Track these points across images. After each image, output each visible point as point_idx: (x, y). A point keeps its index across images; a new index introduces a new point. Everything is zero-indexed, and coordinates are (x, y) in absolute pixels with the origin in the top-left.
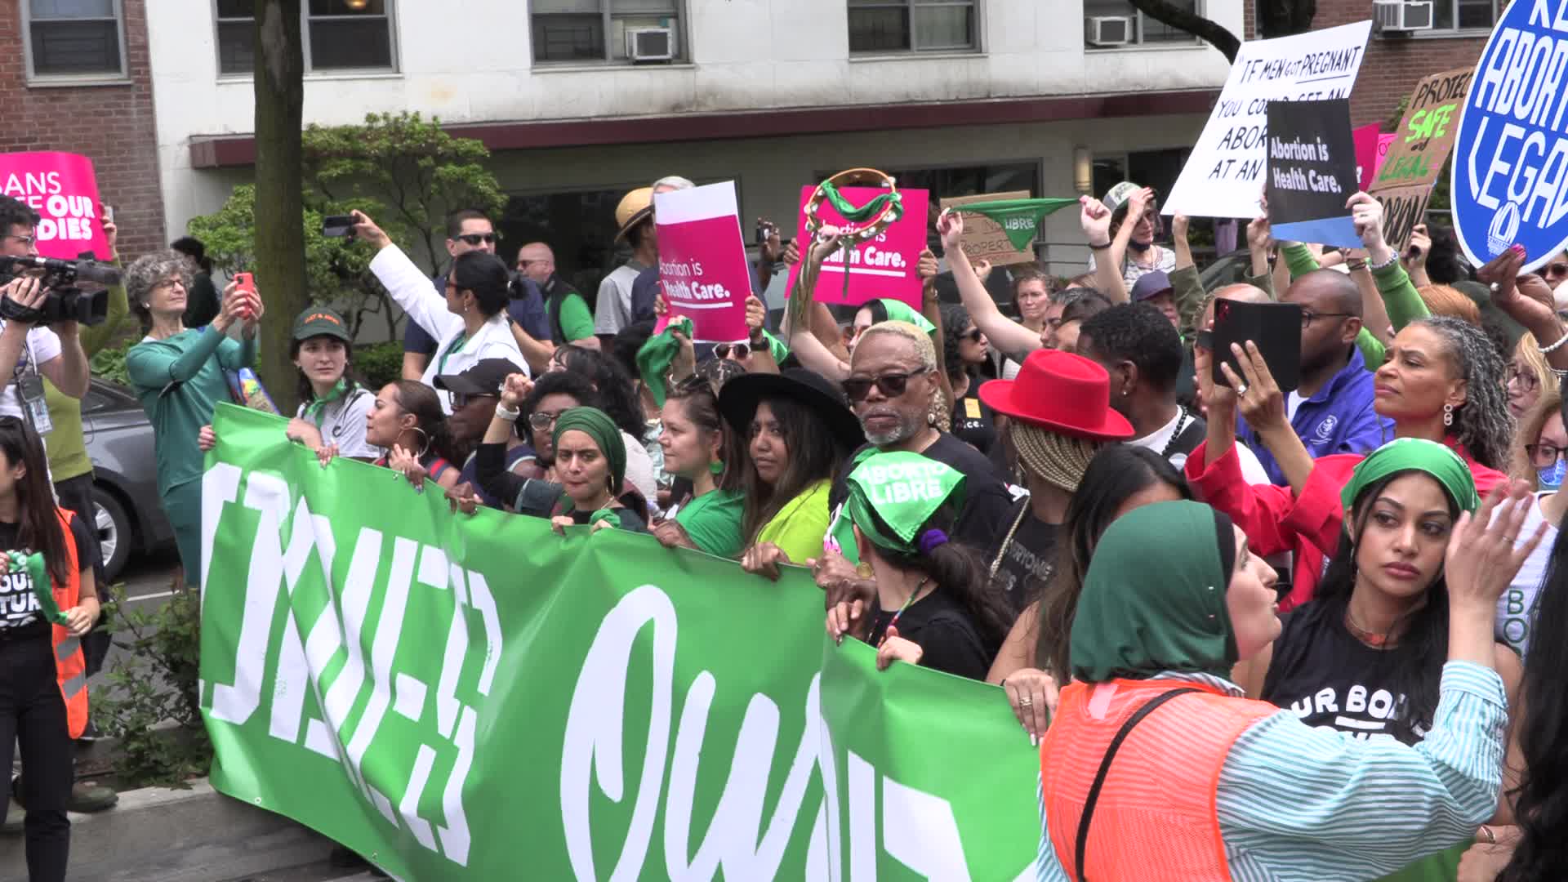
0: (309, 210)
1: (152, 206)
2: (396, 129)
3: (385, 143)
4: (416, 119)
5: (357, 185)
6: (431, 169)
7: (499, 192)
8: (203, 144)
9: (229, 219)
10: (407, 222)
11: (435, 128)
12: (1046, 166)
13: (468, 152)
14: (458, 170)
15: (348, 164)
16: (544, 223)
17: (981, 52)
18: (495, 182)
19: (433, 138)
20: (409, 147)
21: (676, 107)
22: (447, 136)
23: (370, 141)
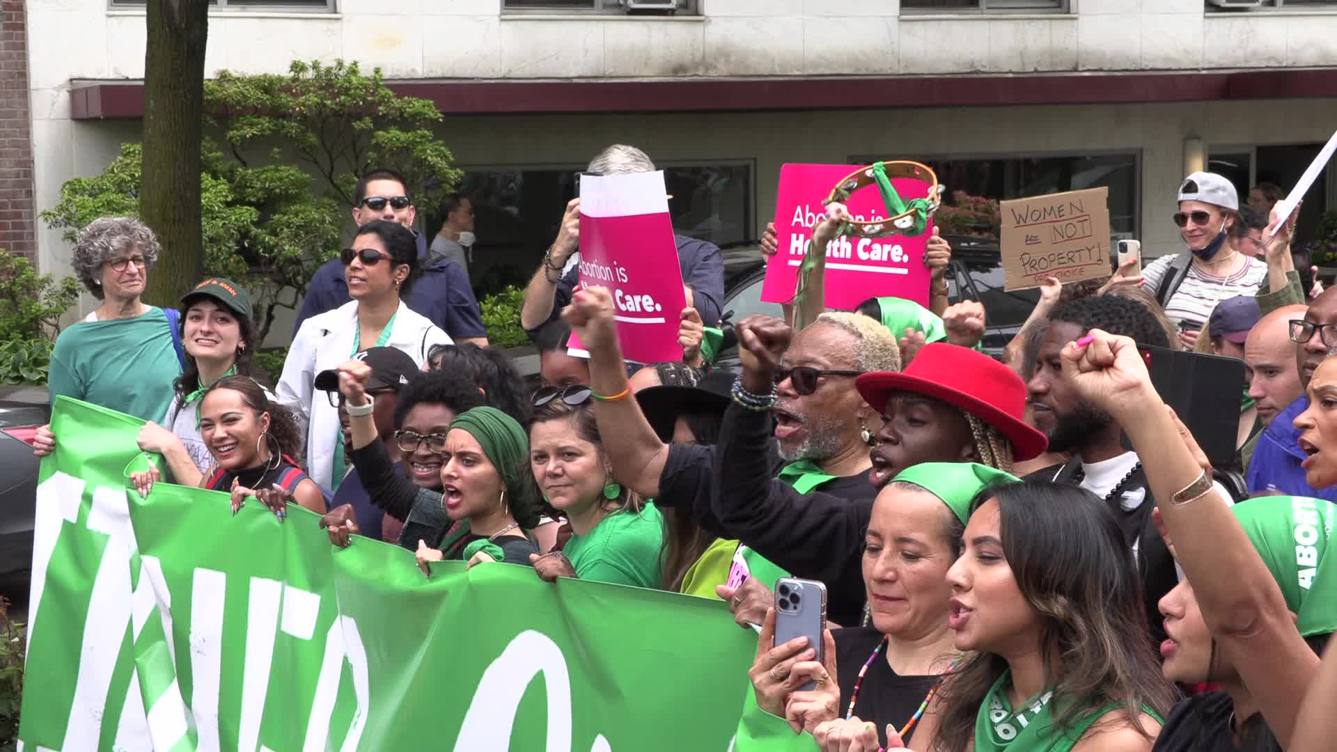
0: (215, 177)
1: (19, 164)
2: (328, 83)
3: (313, 99)
4: (353, 71)
5: (276, 150)
6: (370, 133)
7: (453, 166)
8: (87, 90)
9: (114, 184)
10: (335, 198)
11: (376, 82)
12: (1146, 158)
13: (415, 116)
14: (403, 136)
15: (265, 122)
16: (514, 210)
17: (1069, 12)
18: (448, 153)
19: (373, 94)
20: (343, 105)
21: (679, 69)
22: (391, 93)
23: (295, 95)
